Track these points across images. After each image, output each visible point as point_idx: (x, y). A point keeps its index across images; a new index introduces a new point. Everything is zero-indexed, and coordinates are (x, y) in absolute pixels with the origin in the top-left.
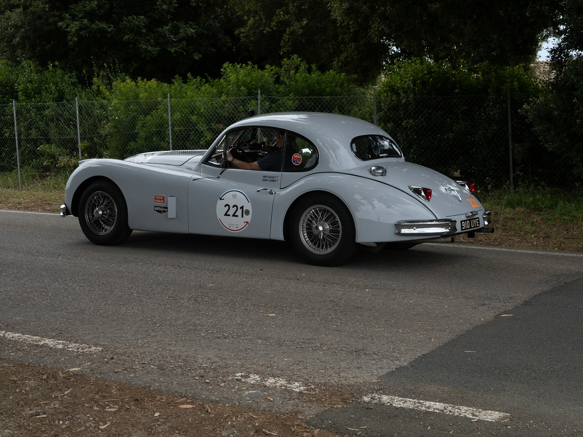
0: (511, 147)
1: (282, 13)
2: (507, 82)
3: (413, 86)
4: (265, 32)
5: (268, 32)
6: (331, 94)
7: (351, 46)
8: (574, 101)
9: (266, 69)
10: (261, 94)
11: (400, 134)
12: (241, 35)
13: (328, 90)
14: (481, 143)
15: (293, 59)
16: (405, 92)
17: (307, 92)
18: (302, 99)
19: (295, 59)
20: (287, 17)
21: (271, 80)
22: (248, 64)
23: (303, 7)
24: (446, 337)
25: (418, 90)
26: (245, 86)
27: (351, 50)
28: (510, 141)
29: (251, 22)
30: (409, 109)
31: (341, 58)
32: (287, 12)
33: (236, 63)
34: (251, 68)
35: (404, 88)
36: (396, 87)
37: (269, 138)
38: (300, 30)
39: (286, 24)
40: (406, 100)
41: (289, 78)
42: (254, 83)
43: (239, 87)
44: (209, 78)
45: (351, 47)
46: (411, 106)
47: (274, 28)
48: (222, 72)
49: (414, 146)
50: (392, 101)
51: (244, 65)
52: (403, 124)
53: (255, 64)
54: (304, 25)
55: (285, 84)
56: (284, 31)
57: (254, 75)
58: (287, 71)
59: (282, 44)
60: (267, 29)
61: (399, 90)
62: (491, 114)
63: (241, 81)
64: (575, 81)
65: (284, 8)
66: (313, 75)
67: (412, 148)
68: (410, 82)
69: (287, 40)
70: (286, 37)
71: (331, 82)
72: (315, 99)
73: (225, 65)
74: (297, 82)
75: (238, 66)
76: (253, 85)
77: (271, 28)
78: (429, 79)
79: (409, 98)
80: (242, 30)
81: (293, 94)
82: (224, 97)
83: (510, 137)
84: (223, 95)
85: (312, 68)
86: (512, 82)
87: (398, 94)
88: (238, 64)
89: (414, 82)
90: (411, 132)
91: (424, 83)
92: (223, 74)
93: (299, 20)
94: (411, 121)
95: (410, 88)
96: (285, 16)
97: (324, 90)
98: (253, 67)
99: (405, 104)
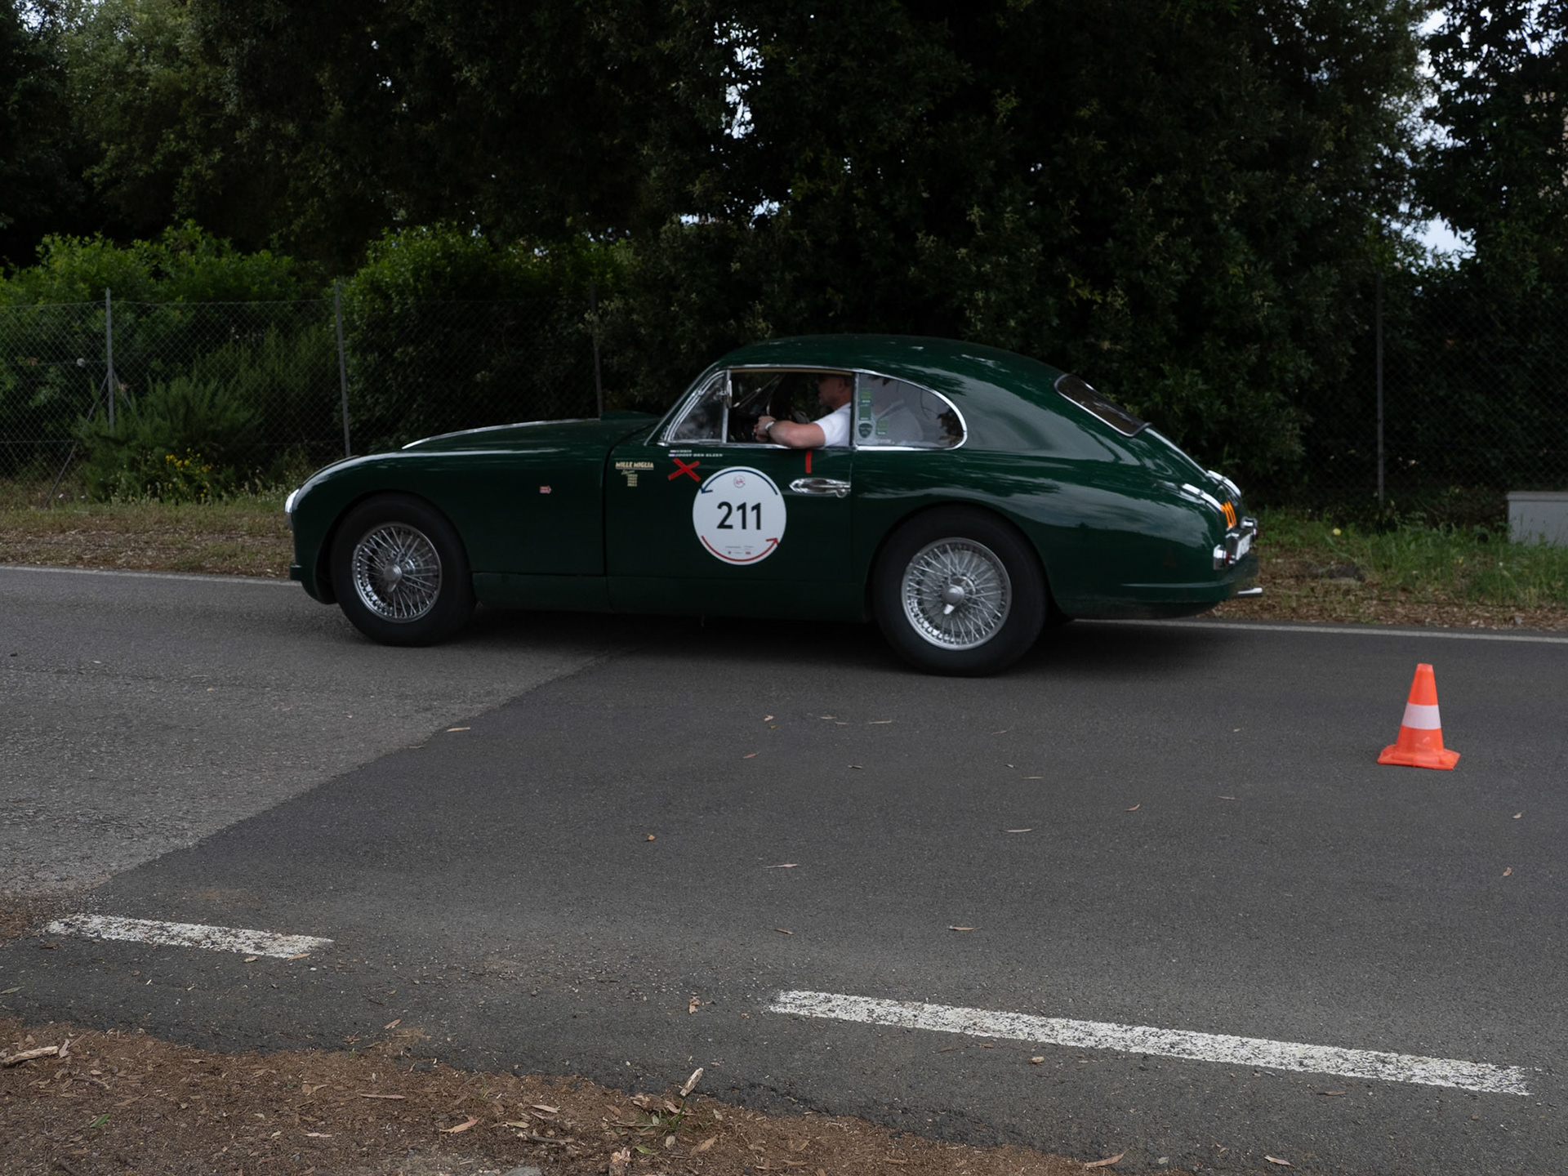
0: (600, 397)
1: (172, 136)
2: (592, 274)
3: (415, 281)
4: (141, 174)
5: (146, 173)
6: (261, 297)
7: (313, 203)
8: (673, 309)
9: (133, 247)
10: (113, 297)
11: (391, 375)
12: (96, 179)
13: (255, 288)
14: (544, 390)
15: (186, 229)
16: (401, 293)
17: (211, 292)
18: (204, 306)
19: (189, 227)
20: (183, 145)
21: (144, 270)
22: (96, 237)
23: (214, 126)
24: (309, 780)
25: (423, 289)
26: (84, 280)
27: (313, 210)
28: (599, 386)
29: (112, 153)
30: (408, 326)
31: (293, 227)
32: (182, 136)
33: (69, 236)
34: (101, 245)
35: (398, 286)
36: (383, 284)
37: (131, 384)
38: (209, 172)
39: (185, 158)
40: (401, 309)
41: (179, 266)
42: (105, 275)
43: (71, 284)
44: (12, 264)
45: (312, 205)
46: (410, 320)
47: (159, 166)
48: (38, 252)
49: (420, 399)
50: (374, 310)
51: (87, 239)
52: (396, 355)
53: (107, 238)
54: (216, 161)
55: (170, 278)
56: (179, 174)
57: (106, 258)
58: (174, 251)
59: (176, 198)
60: (145, 168)
61: (388, 288)
62: (565, 334)
63: (78, 272)
64: (673, 270)
65: (178, 127)
66: (224, 260)
67: (415, 400)
68: (408, 275)
69: (185, 191)
70: (185, 184)
71: (262, 274)
72: (231, 307)
73: (46, 239)
74: (191, 272)
75: (75, 242)
76: (103, 279)
77: (154, 167)
78: (446, 267)
79: (407, 304)
80: (96, 170)
81: (184, 298)
82: (41, 305)
83: (598, 378)
84: (41, 298)
85: (223, 246)
86: (603, 274)
87: (387, 298)
88: (74, 236)
89: (416, 273)
90: (413, 371)
91: (436, 276)
92: (40, 256)
93: (206, 152)
94: (411, 349)
95: (409, 285)
96: (178, 143)
97: (249, 289)
98: (104, 245)
99: (398, 315)
